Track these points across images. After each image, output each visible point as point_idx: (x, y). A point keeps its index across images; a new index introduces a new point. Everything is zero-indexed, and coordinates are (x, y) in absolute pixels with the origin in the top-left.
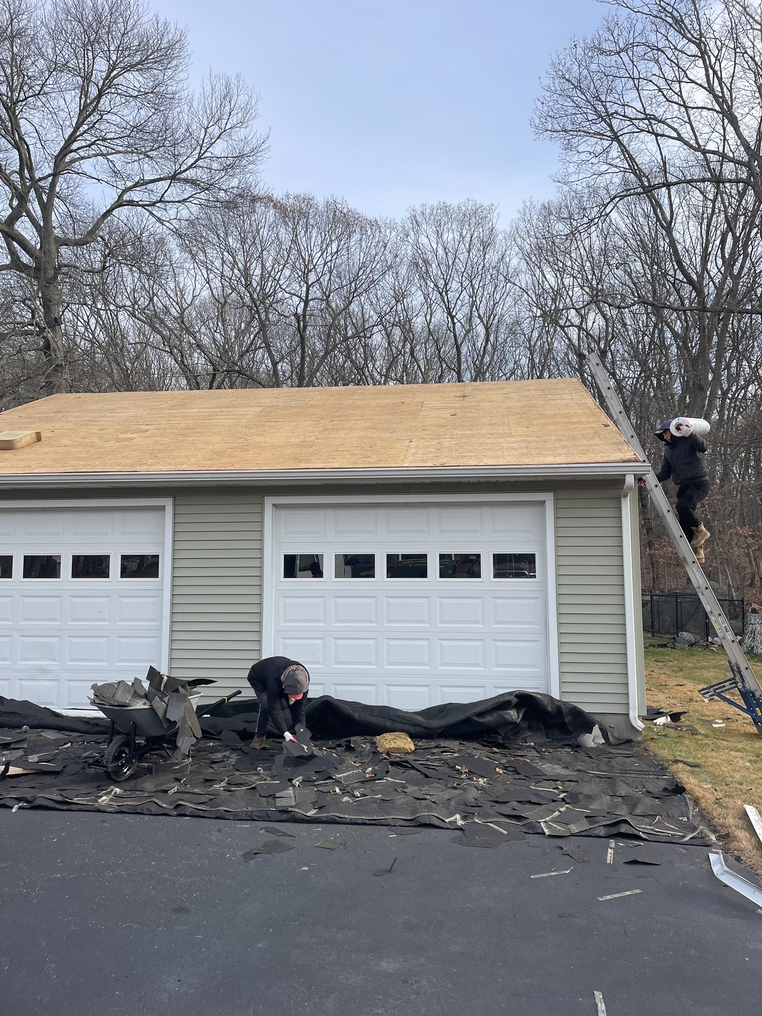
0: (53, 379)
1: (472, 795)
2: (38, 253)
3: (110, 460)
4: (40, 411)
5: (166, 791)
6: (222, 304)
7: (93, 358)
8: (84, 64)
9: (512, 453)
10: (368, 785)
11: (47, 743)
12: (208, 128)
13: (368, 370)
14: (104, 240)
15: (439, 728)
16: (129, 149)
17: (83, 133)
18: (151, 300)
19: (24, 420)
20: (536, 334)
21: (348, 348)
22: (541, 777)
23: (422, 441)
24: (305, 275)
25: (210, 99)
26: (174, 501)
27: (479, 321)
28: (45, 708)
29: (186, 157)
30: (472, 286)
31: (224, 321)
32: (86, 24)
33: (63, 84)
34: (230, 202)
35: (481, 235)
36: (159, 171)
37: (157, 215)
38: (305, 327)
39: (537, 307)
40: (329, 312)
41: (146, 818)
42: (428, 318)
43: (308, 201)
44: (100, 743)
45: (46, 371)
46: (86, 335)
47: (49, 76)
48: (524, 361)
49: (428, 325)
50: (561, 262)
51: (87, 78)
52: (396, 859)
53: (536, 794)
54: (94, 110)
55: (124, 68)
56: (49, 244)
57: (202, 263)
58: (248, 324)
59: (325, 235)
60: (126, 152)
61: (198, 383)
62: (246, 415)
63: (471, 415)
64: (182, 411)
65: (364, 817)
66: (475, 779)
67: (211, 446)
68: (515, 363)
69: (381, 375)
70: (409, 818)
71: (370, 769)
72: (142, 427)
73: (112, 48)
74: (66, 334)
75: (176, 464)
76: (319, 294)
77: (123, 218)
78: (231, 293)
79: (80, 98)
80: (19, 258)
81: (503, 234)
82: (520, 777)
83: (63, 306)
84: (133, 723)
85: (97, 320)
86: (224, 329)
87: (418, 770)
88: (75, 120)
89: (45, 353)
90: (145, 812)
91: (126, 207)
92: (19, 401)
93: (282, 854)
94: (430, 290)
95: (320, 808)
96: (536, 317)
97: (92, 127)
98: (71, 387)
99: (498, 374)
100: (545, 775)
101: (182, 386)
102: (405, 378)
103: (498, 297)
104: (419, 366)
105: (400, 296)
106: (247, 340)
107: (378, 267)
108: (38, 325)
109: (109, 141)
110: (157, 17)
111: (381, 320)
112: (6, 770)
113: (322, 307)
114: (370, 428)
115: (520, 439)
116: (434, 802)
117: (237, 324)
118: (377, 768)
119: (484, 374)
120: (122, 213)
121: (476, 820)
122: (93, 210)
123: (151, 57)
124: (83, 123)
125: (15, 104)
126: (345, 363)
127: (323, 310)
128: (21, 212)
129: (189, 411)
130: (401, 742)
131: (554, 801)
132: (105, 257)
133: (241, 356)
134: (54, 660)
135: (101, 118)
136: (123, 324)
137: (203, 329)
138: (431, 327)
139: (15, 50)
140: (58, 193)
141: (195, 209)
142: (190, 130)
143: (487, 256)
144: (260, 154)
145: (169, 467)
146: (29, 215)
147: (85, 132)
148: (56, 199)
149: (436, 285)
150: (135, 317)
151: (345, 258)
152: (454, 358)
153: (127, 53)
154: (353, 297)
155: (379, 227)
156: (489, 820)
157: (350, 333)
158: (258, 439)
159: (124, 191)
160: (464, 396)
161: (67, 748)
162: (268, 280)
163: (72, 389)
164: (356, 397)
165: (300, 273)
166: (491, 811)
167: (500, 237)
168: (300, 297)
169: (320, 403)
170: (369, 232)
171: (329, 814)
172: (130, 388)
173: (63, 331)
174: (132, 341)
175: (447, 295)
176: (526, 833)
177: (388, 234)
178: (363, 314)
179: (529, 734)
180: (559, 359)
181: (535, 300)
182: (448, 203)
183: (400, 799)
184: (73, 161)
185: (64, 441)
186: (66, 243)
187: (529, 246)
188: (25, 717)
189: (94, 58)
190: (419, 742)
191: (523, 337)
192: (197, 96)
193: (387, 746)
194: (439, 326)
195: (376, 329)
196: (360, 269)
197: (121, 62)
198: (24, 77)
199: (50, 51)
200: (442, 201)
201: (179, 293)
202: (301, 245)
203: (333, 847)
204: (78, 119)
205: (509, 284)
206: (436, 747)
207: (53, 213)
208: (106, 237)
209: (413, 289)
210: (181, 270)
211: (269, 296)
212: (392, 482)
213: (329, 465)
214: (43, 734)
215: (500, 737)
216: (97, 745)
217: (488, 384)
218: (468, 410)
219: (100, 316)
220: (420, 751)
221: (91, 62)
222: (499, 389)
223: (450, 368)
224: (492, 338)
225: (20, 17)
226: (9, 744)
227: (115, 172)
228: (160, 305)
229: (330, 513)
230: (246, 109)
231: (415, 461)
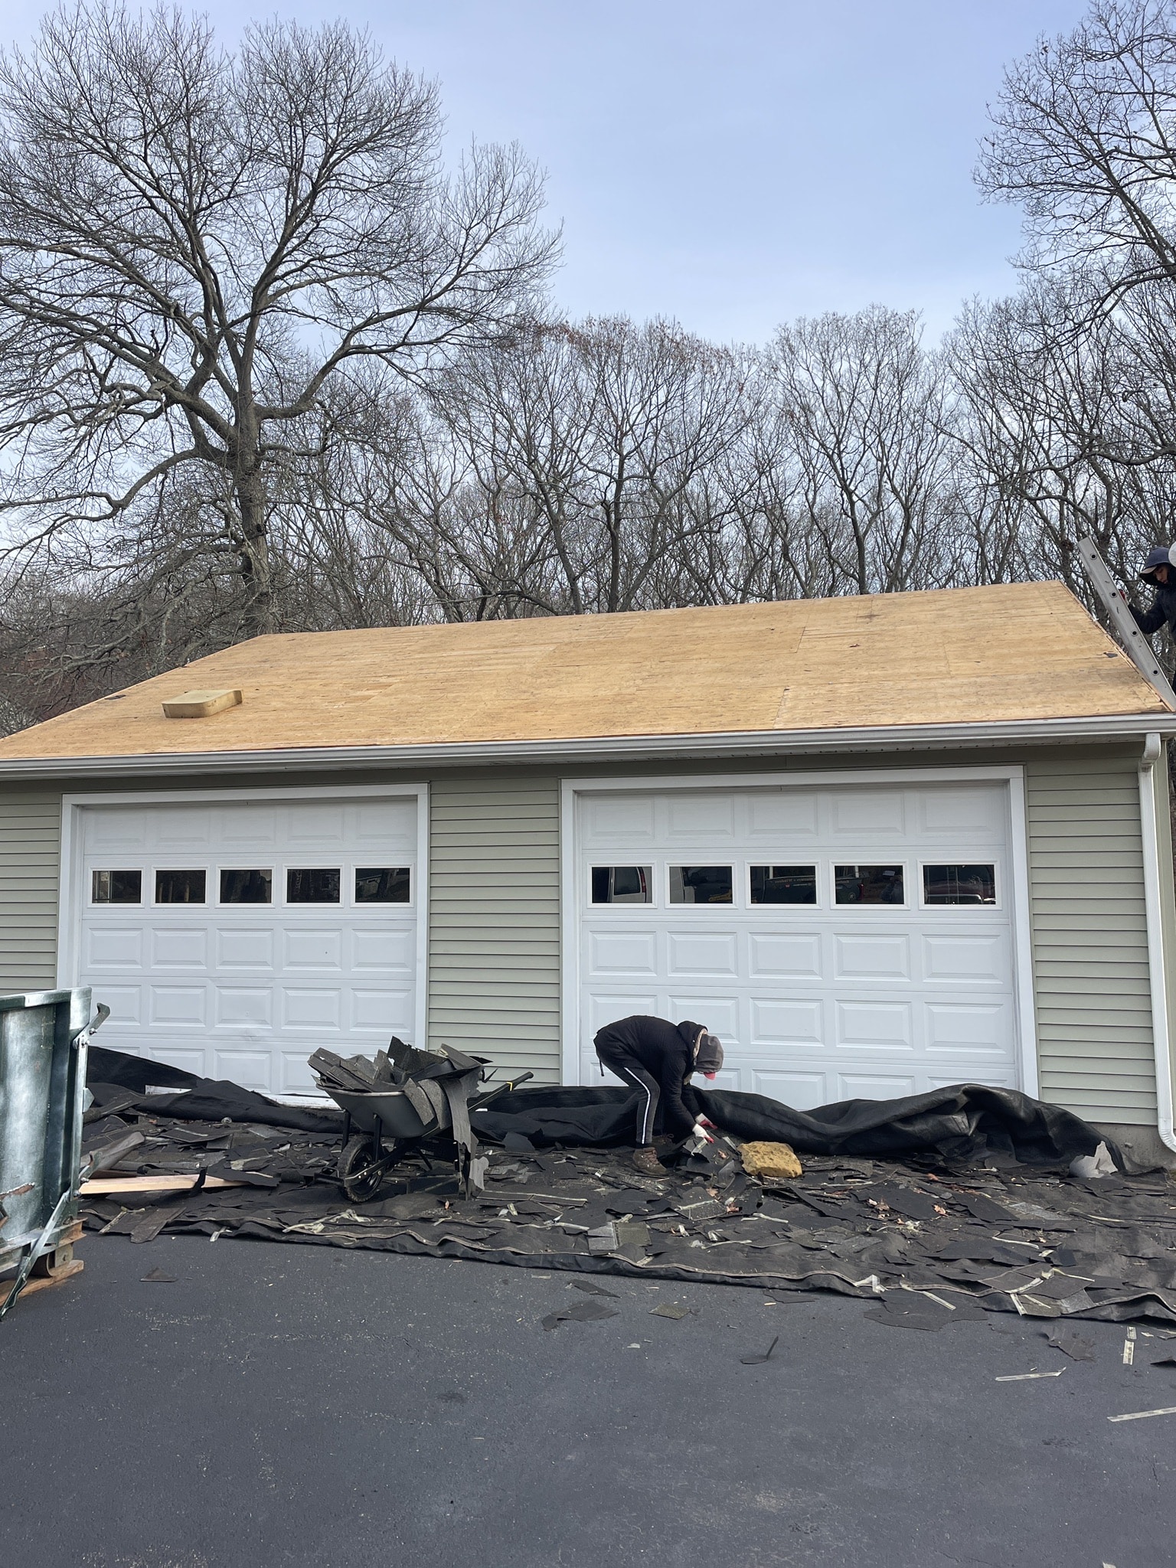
0: (256, 614)
1: (896, 1246)
2: (232, 431)
3: (338, 728)
4: (238, 661)
5: (428, 1220)
6: (493, 493)
7: (310, 582)
8: (291, 147)
9: (952, 702)
10: (729, 1224)
11: (257, 1145)
12: (470, 228)
13: (716, 583)
14: (323, 406)
15: (838, 1136)
16: (357, 270)
17: (292, 251)
18: (392, 492)
19: (218, 675)
20: (988, 514)
21: (684, 551)
22: (1009, 1223)
23: (804, 688)
24: (618, 442)
25: (473, 185)
26: (430, 788)
27: (893, 497)
28: (253, 1092)
29: (438, 275)
30: (882, 443)
31: (497, 518)
32: (292, 87)
33: (263, 179)
34: (505, 338)
35: (895, 360)
36: (401, 298)
37: (398, 364)
38: (618, 521)
39: (990, 469)
40: (655, 495)
41: (399, 1258)
42: (810, 497)
43: (621, 327)
44: (331, 1146)
45: (245, 604)
46: (301, 547)
47: (243, 168)
48: (969, 558)
49: (811, 507)
50: (1028, 394)
51: (296, 168)
52: (777, 1340)
53: (1003, 1249)
54: (306, 216)
55: (348, 149)
56: (248, 420)
57: (463, 432)
58: (534, 522)
59: (648, 378)
60: (353, 275)
61: (460, 613)
62: (532, 657)
63: (882, 645)
64: (439, 655)
65: (724, 1273)
66: (900, 1221)
67: (482, 705)
68: (954, 561)
69: (737, 590)
70: (795, 1277)
71: (732, 1199)
72: (383, 680)
73: (330, 120)
74: (273, 549)
75: (432, 733)
76: (638, 469)
77: (351, 373)
78: (508, 475)
79: (287, 199)
80: (206, 440)
81: (931, 357)
82: (975, 1221)
83: (268, 507)
84: (378, 1116)
85: (315, 525)
86: (497, 531)
87: (808, 1205)
88: (280, 232)
89: (245, 577)
90: (397, 1250)
91: (354, 356)
92: (210, 647)
93: (601, 1322)
94: (814, 452)
95: (656, 1255)
96: (988, 485)
97: (304, 241)
98: (281, 625)
99: (926, 581)
100: (1017, 1220)
101: (438, 618)
102: (774, 592)
103: (924, 457)
104: (796, 573)
105: (764, 466)
106: (531, 545)
107: (730, 421)
108: (234, 537)
109: (328, 260)
110: (393, 66)
111: (736, 504)
112: (202, 1180)
113: (644, 489)
114: (721, 670)
115: (966, 681)
116: (834, 1255)
117: (517, 521)
118: (742, 1198)
119: (903, 581)
120: (350, 365)
121: (905, 1286)
122: (308, 363)
123: (386, 129)
124: (291, 236)
125: (196, 213)
126: (679, 573)
127: (645, 493)
128: (208, 373)
129: (449, 653)
130: (780, 1159)
131: (1032, 1261)
132: (326, 431)
133: (523, 570)
134: (264, 1022)
135: (317, 227)
136: (352, 529)
137: (467, 533)
138: (816, 510)
139: (193, 134)
140: (259, 342)
141: (453, 351)
142: (445, 234)
143: (905, 394)
144: (547, 261)
145: (421, 738)
146: (220, 378)
147: (294, 249)
148: (256, 351)
149: (822, 445)
150: (369, 519)
151: (678, 411)
152: (853, 558)
153: (351, 126)
154: (692, 471)
155: (732, 360)
156: (925, 1287)
157: (687, 527)
158: (551, 692)
159: (352, 333)
160: (871, 616)
161: (285, 1152)
162: (562, 452)
163: (282, 627)
164: (697, 624)
165: (610, 439)
166: (928, 1274)
167: (926, 360)
168: (610, 475)
169: (643, 634)
170: (716, 368)
171: (670, 1265)
172: (363, 623)
173: (269, 544)
174: (364, 555)
175: (840, 458)
176: (986, 1310)
177: (745, 370)
178: (707, 497)
179: (988, 1153)
180: (1028, 552)
181: (985, 458)
182: (840, 314)
183: (781, 1248)
184: (279, 292)
185: (273, 704)
186: (271, 414)
187: (974, 373)
188: (226, 1106)
189: (305, 137)
190: (808, 1160)
191: (966, 518)
192: (453, 183)
193: (759, 1164)
194: (827, 509)
195: (727, 518)
196: (702, 426)
197: (343, 139)
198: (207, 173)
199: (242, 131)
200: (831, 312)
201: (431, 479)
202: (611, 395)
203: (678, 1316)
204: (285, 230)
205: (942, 436)
206: (837, 1169)
207: (252, 371)
208: (327, 403)
209: (786, 453)
210: (434, 445)
211: (564, 476)
212: (758, 753)
213: (658, 730)
214: (250, 1130)
215: (940, 1158)
216: (326, 1149)
217: (910, 595)
218: (877, 637)
219: (320, 520)
220: (810, 1174)
221: (300, 143)
222: (929, 602)
223: (847, 574)
224: (914, 523)
225: (199, 84)
226: (205, 1143)
227: (337, 305)
228: (404, 498)
229: (662, 803)
230: (526, 196)
231: (794, 720)
